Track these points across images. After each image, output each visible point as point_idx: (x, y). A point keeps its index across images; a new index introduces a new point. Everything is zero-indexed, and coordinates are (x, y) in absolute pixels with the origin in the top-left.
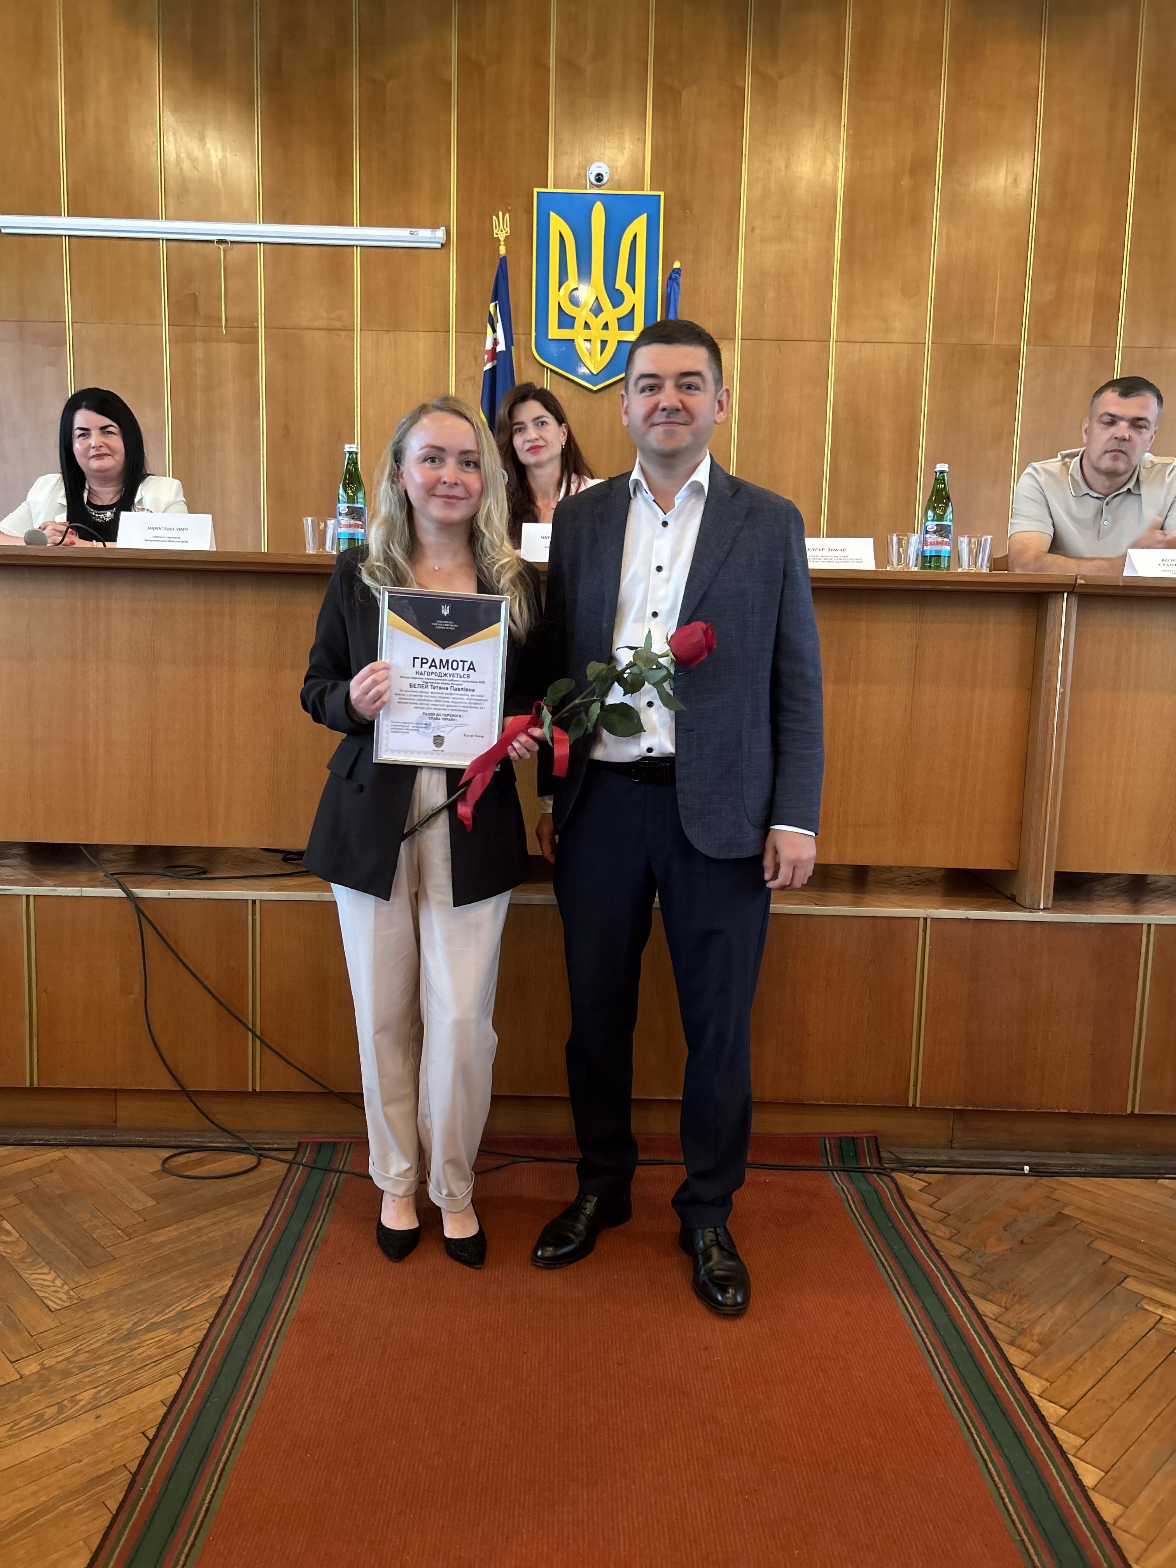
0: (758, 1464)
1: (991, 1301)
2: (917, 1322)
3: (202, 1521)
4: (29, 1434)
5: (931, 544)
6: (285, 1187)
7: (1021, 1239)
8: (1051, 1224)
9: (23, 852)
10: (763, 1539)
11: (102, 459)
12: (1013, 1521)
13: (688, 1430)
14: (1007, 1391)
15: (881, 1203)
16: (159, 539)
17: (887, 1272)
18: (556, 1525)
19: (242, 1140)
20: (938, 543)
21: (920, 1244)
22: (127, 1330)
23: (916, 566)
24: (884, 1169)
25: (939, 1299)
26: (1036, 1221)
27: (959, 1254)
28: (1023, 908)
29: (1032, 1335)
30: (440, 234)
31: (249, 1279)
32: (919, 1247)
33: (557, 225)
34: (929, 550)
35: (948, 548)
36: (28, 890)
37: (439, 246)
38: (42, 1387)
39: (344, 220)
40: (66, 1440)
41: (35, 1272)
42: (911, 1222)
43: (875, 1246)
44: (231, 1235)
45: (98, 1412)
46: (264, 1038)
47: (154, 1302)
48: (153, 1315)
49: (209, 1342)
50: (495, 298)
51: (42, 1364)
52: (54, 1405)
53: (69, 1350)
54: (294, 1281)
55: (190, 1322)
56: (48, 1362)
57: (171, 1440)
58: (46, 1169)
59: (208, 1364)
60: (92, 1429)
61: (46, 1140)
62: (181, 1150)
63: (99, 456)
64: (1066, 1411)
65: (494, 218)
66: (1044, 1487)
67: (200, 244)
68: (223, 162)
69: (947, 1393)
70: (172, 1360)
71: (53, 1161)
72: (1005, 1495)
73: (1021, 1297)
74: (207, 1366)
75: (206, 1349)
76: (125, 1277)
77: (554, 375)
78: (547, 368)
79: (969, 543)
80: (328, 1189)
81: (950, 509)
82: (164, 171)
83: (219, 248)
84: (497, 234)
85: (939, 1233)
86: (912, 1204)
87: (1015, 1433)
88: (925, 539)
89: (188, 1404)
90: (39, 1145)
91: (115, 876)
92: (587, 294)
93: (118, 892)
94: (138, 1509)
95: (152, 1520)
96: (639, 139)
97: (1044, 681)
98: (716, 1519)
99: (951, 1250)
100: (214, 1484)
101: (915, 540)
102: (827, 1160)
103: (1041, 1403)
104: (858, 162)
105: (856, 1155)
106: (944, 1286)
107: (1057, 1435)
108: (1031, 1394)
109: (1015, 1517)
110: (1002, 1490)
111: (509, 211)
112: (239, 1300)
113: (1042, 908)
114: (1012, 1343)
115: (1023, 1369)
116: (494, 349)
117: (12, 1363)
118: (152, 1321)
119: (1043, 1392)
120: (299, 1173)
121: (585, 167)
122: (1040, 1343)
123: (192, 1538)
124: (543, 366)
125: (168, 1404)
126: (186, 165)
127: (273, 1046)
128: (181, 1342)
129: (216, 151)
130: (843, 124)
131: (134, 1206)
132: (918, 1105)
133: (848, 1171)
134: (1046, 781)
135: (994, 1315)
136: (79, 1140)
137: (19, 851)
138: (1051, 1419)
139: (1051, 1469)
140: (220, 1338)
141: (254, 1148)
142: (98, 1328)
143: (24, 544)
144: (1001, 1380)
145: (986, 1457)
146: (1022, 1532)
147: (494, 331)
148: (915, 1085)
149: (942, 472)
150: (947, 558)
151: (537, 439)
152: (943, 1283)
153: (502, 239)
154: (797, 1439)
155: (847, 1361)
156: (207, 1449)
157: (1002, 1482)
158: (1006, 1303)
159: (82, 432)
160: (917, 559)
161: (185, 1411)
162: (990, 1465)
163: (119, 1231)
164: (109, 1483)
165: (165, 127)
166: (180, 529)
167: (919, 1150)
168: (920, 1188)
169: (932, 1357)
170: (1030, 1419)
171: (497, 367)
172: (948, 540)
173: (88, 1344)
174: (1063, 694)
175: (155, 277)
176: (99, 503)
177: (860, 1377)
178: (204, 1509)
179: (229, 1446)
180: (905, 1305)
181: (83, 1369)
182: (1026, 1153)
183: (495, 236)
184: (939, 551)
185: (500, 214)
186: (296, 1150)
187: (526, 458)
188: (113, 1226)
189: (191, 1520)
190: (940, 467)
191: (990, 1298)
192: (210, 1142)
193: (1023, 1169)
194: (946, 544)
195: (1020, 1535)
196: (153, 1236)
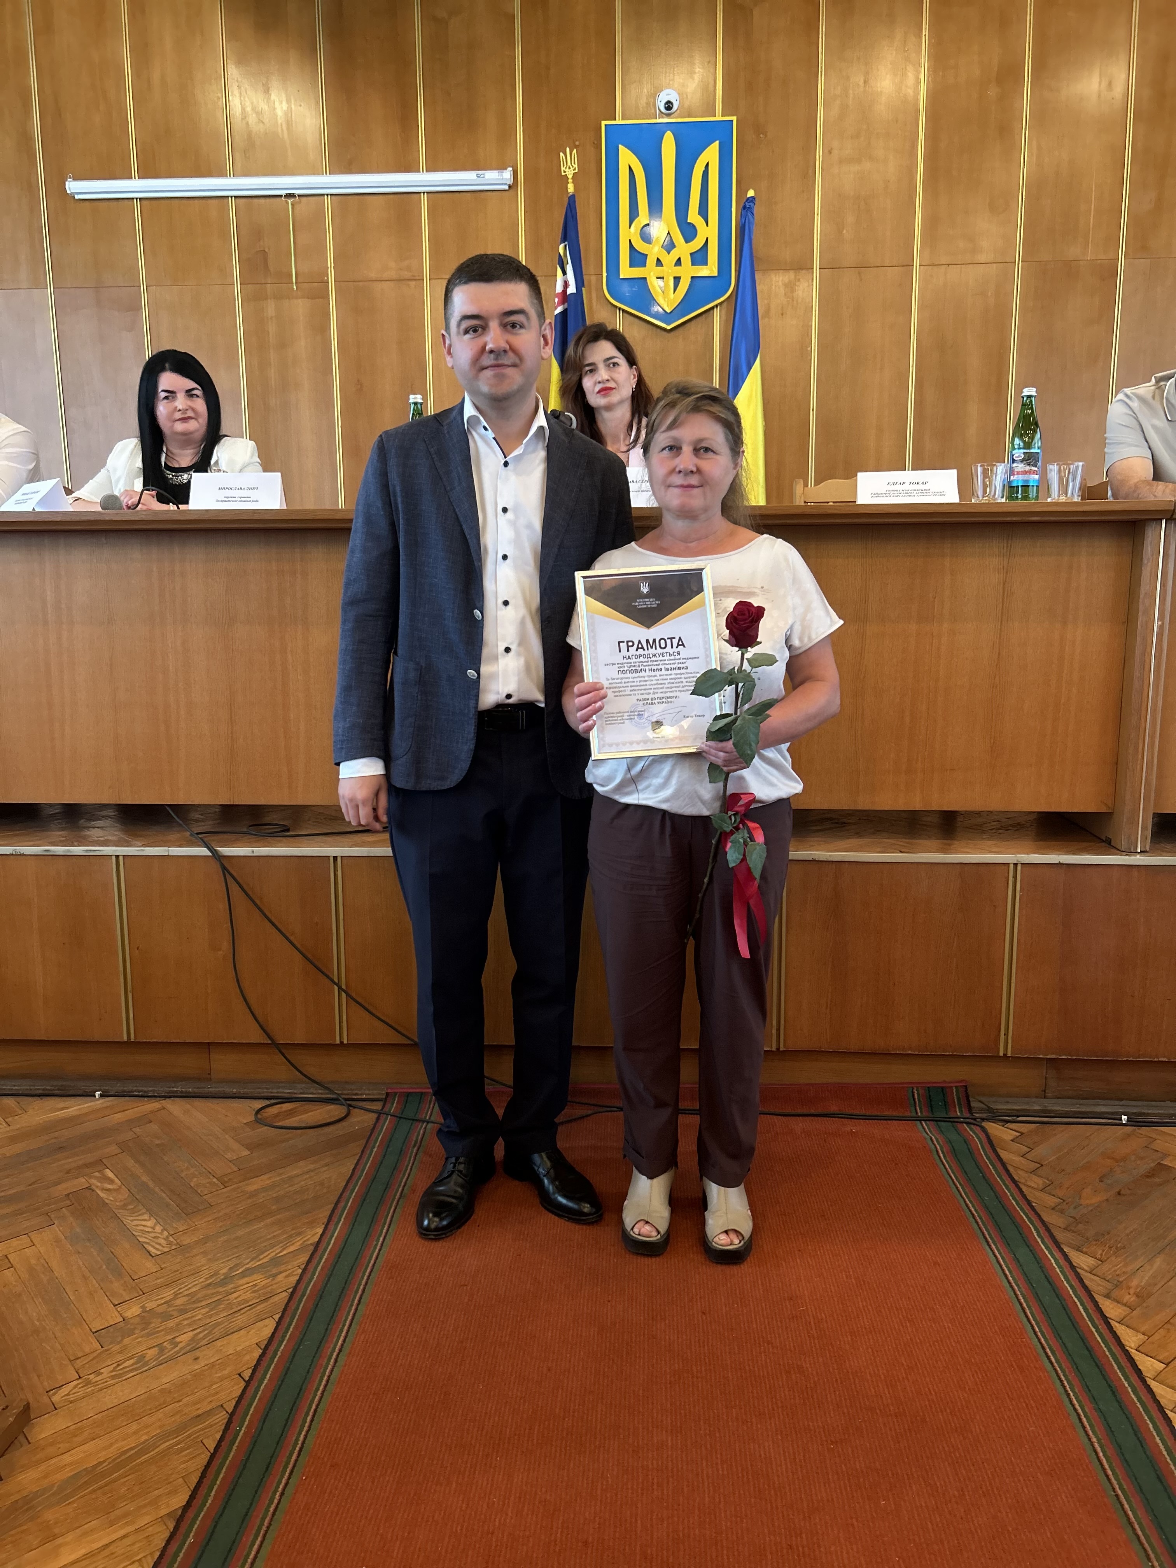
0: (844, 1413)
1: (1086, 1253)
2: (1008, 1273)
3: (296, 1461)
4: (132, 1374)
5: (1018, 473)
6: (373, 1138)
7: (1118, 1190)
8: (1150, 1174)
9: (114, 814)
10: (848, 1488)
11: (187, 422)
12: (1107, 1476)
13: (773, 1379)
14: (1102, 1344)
15: (972, 1153)
16: (230, 499)
17: (977, 1222)
18: (640, 1470)
19: (331, 1091)
20: (1025, 472)
21: (1012, 1195)
22: (224, 1274)
23: (1002, 497)
24: (975, 1119)
25: (1031, 1250)
26: (1134, 1171)
27: (1053, 1205)
28: (1118, 851)
29: (1129, 1288)
30: (507, 175)
31: (339, 1227)
32: (1011, 1198)
33: (627, 158)
34: (1018, 480)
35: (1037, 477)
36: (117, 850)
37: (506, 187)
38: (143, 1329)
39: (410, 167)
40: (165, 1380)
41: (137, 1218)
42: (1002, 1172)
43: (965, 1196)
44: (322, 1184)
45: (197, 1353)
46: (349, 992)
47: (249, 1248)
48: (249, 1260)
49: (302, 1286)
50: (564, 238)
51: (143, 1307)
52: (154, 1347)
53: (169, 1293)
54: (383, 1229)
55: (283, 1268)
56: (149, 1306)
57: (265, 1382)
58: (145, 1119)
59: (300, 1308)
60: (190, 1371)
61: (145, 1092)
62: (273, 1101)
63: (184, 420)
64: (1163, 1366)
65: (561, 154)
66: (1140, 1441)
67: (268, 200)
68: (288, 113)
69: (1039, 1346)
70: (265, 1304)
71: (152, 1112)
72: (1099, 1449)
73: (1117, 1248)
74: (300, 1310)
75: (299, 1293)
76: (221, 1224)
77: (626, 315)
78: (620, 309)
79: (1059, 471)
80: (414, 1139)
81: (1038, 436)
82: (229, 124)
83: (287, 203)
84: (565, 172)
85: (1032, 1184)
86: (1004, 1154)
87: (1110, 1386)
88: (1011, 468)
89: (282, 1347)
90: (139, 1096)
91: (200, 836)
92: (659, 230)
93: (203, 851)
94: (235, 1448)
95: (248, 1458)
96: (709, 62)
97: (1140, 614)
98: (801, 1467)
99: (1044, 1201)
100: (307, 1425)
101: (1001, 469)
102: (916, 1109)
103: (1138, 1357)
104: (941, 73)
105: (945, 1105)
106: (1037, 1237)
107: (1154, 1389)
108: (1127, 1348)
109: (1110, 1472)
110: (1096, 1445)
111: (576, 147)
112: (330, 1247)
113: (1139, 851)
114: (1107, 1296)
115: (1119, 1323)
116: (564, 291)
117: (115, 1306)
118: (247, 1266)
119: (1139, 1346)
120: (387, 1123)
121: (654, 95)
122: (1137, 1296)
123: (286, 1477)
124: (616, 307)
125: (263, 1347)
126: (252, 119)
127: (359, 1000)
128: (274, 1287)
129: (281, 102)
130: (924, 34)
131: (229, 1156)
132: (1009, 1054)
133: (936, 1121)
134: (1143, 720)
135: (1088, 1266)
136: (176, 1092)
137: (111, 812)
138: (1148, 1373)
139: (1148, 1424)
140: (312, 1284)
141: (344, 1099)
142: (196, 1273)
143: (100, 509)
144: (1096, 1334)
145: (1080, 1411)
146: (1117, 1487)
147: (564, 273)
148: (1006, 1034)
149: (1029, 397)
150: (1035, 488)
151: (608, 380)
152: (1035, 1234)
153: (570, 177)
154: (884, 1390)
155: (935, 1312)
156: (300, 1390)
157: (1096, 1437)
158: (1101, 1255)
159: (167, 394)
160: (1003, 491)
161: (279, 1354)
162: (1084, 1420)
163: (215, 1180)
164: (207, 1423)
165: (229, 82)
166: (250, 489)
167: (1009, 1100)
168: (1011, 1139)
169: (1023, 1309)
170: (1126, 1373)
171: (568, 312)
172: (1036, 469)
173: (186, 1288)
174: (1161, 628)
175: (225, 235)
176: (177, 466)
177: (949, 1327)
178: (297, 1449)
179: (321, 1388)
180: (995, 1256)
181: (183, 1311)
182: (1124, 1102)
183: (563, 174)
184: (1027, 481)
185: (568, 150)
186: (385, 1101)
187: (594, 400)
188: (209, 1175)
189: (285, 1460)
190: (1027, 392)
191: (1084, 1250)
192: (301, 1093)
193: (1121, 1119)
194: (1034, 472)
195: (1114, 1490)
196: (247, 1185)
